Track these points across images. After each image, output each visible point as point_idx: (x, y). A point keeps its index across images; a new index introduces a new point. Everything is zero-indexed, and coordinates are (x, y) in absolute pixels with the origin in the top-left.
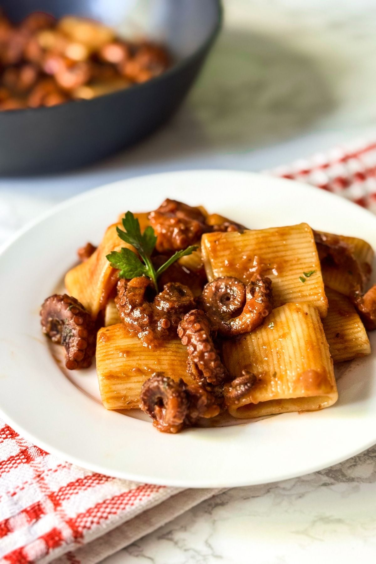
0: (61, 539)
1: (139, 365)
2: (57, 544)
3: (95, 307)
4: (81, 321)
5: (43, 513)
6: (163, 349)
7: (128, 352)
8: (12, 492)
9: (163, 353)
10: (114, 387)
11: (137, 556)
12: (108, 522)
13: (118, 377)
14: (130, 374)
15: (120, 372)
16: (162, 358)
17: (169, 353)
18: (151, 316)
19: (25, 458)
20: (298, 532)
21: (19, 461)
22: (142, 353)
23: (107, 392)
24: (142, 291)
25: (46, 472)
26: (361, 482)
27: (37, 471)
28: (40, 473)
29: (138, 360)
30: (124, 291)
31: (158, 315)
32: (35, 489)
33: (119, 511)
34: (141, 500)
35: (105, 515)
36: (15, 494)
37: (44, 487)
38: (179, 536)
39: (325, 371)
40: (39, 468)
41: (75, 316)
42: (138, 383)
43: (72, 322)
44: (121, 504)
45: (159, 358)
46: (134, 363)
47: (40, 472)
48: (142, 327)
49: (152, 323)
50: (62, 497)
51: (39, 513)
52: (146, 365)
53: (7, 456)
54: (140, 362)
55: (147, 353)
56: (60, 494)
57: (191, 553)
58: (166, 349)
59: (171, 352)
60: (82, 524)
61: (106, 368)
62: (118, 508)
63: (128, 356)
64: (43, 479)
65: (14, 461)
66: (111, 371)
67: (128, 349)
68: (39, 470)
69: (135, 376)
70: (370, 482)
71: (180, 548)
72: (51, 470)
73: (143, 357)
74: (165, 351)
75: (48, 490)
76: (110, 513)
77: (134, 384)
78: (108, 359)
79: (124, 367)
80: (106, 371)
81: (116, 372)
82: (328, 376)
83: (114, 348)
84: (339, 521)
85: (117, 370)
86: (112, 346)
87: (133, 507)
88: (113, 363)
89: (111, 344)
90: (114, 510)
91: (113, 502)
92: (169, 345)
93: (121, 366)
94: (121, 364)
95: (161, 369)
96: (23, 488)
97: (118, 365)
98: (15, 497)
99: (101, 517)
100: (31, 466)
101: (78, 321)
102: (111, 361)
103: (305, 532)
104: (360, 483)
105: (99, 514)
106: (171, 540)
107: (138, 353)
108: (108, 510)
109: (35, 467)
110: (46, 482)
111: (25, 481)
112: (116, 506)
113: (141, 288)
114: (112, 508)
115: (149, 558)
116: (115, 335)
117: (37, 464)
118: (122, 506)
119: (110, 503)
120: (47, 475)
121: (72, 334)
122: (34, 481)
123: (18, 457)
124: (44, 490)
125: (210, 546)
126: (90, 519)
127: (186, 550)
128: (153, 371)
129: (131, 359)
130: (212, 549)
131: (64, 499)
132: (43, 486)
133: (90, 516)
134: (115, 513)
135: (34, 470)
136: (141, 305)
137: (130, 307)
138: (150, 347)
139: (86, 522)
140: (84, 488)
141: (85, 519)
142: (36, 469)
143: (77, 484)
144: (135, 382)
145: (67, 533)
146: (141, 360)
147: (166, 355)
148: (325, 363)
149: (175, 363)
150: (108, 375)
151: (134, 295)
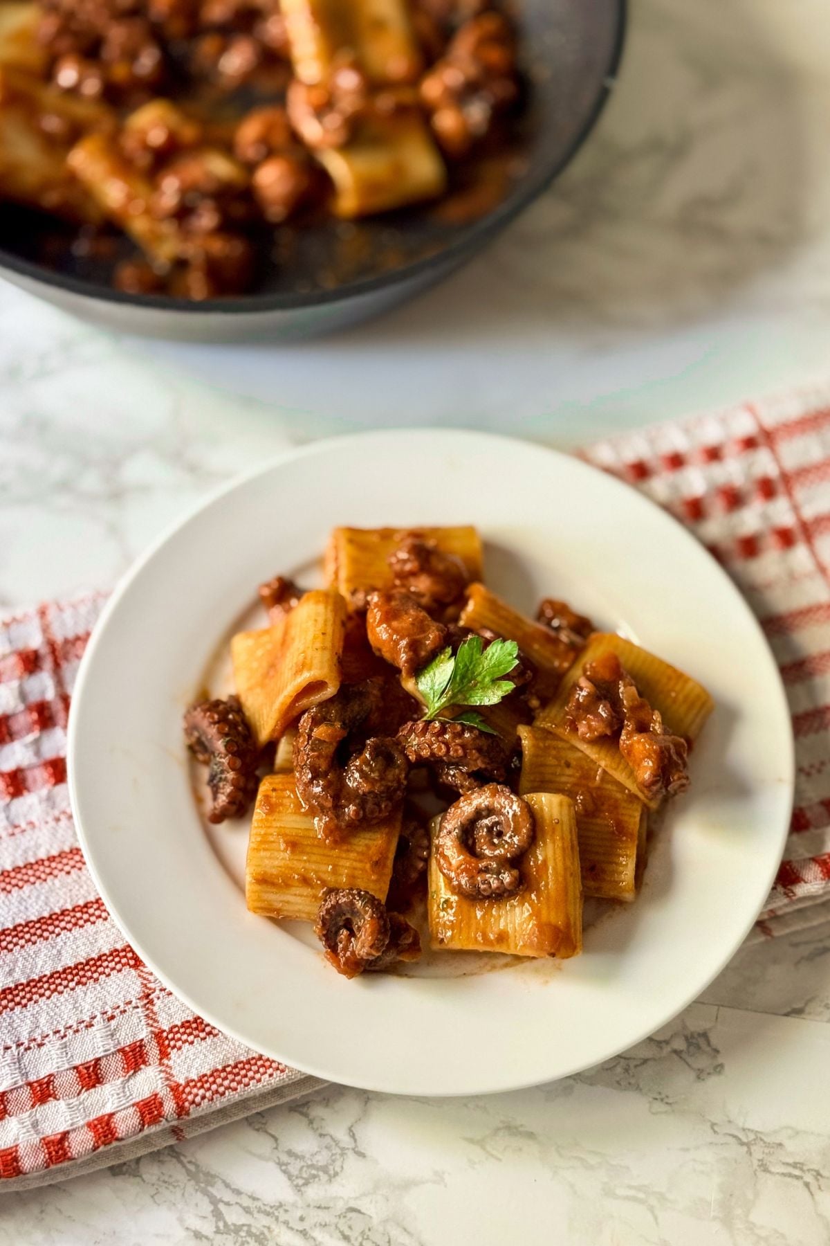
0: (160, 1115)
1: (305, 869)
2: (155, 1120)
3: (264, 734)
4: (238, 763)
5: (144, 1062)
6: (345, 848)
7: (294, 845)
8: (109, 1014)
9: (344, 855)
10: (266, 896)
11: (258, 1130)
12: (224, 1099)
13: (273, 884)
14: (290, 882)
15: (277, 877)
16: (342, 862)
17: (353, 855)
18: (337, 797)
19: (133, 957)
20: (471, 1141)
21: (124, 961)
22: (315, 850)
23: (254, 901)
24: (332, 749)
25: (157, 992)
26: (579, 1081)
27: (145, 985)
28: (150, 992)
29: (305, 861)
30: (306, 743)
31: (347, 796)
32: (139, 1018)
33: (240, 1087)
34: (271, 1075)
35: (221, 1089)
36: (113, 1017)
37: (151, 1018)
38: (317, 1111)
39: (568, 925)
40: (150, 982)
41: (230, 755)
42: (299, 897)
43: (225, 761)
44: (246, 1076)
45: (336, 863)
46: (299, 866)
47: (150, 989)
48: (323, 810)
49: (337, 808)
50: (172, 1043)
51: (140, 1061)
52: (316, 872)
53: (109, 946)
54: (307, 865)
55: (321, 851)
56: (171, 1036)
57: (327, 1140)
58: (349, 847)
59: (355, 855)
60: (190, 1098)
61: (259, 865)
62: (239, 1083)
63: (293, 852)
64: (151, 1002)
65: (117, 959)
66: (265, 873)
67: (296, 838)
68: (149, 985)
69: (297, 887)
70: (591, 1084)
71: (315, 1130)
72: (165, 990)
73: (314, 858)
74: (348, 851)
75: (155, 1025)
76: (228, 1088)
77: (294, 897)
78: (265, 850)
79: (283, 869)
80: (259, 870)
81: (272, 875)
82: (573, 930)
83: (277, 830)
84: (531, 1135)
85: (274, 871)
86: (275, 824)
87: (260, 1085)
88: (270, 858)
89: (275, 820)
90: (234, 1085)
91: (236, 1071)
92: (355, 841)
93: (280, 867)
94: (282, 863)
95: (336, 881)
96: (125, 1011)
97: (276, 863)
98: (113, 1023)
99: (217, 1092)
100: (139, 976)
101: (235, 763)
102: (268, 854)
103: (481, 1143)
104: (577, 1083)
105: (214, 1087)
106: (306, 1115)
107: (308, 849)
108: (226, 1083)
109: (145, 979)
110: (155, 1009)
111: (128, 1000)
112: (238, 1078)
113: (331, 744)
114: (233, 1080)
115: (273, 1136)
116: (282, 804)
117: (147, 973)
118: (246, 1080)
119: (230, 1073)
120: (158, 998)
121: (223, 776)
122: (140, 1004)
123: (124, 954)
124: (151, 1022)
125: (353, 1136)
126: (201, 1092)
127: (321, 1135)
128: (324, 883)
129: (297, 857)
130: (355, 1141)
131: (174, 1046)
132: (151, 1015)
133: (202, 1087)
134: (235, 1089)
135: (142, 984)
136: (325, 775)
137: (310, 776)
138: (327, 841)
139: (196, 1095)
140: (202, 1035)
141: (195, 1091)
142: (145, 982)
143: (194, 1025)
144: (295, 895)
145: (169, 1107)
146: (309, 861)
147: (348, 859)
148: (571, 909)
149: (358, 873)
150: (260, 877)
151: (318, 757)
